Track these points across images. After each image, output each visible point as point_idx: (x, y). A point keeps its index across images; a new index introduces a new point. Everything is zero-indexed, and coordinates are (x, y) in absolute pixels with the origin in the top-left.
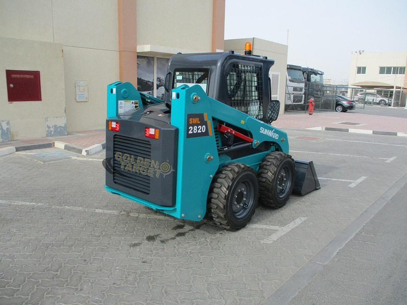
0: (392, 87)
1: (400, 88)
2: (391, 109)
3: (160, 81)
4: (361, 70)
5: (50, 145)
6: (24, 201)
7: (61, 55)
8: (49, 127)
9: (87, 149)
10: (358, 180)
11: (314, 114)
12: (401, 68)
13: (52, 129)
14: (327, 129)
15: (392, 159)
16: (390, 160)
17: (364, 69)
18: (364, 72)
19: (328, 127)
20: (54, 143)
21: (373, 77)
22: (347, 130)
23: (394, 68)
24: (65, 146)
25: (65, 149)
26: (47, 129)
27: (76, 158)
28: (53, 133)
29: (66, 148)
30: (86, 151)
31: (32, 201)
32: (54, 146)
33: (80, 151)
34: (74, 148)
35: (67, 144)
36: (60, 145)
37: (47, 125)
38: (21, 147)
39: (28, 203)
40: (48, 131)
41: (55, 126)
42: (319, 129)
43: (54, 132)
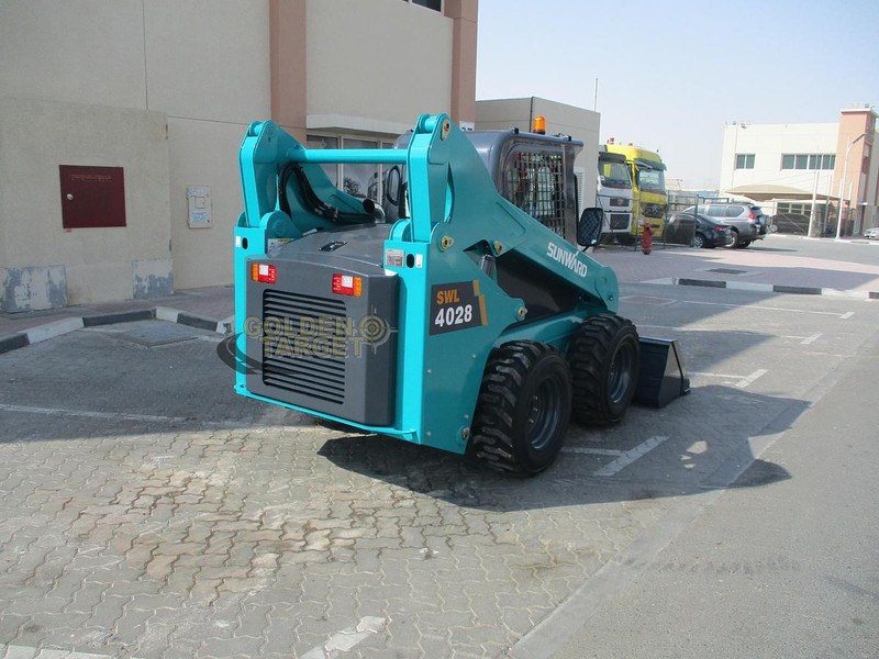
0: (810, 197)
1: (824, 198)
2: (807, 241)
3: (349, 186)
4: (745, 161)
5: (148, 315)
6: (143, 413)
7: (164, 136)
8: (140, 280)
9: (226, 322)
10: (750, 376)
11: (653, 252)
12: (827, 157)
13: (145, 283)
14: (683, 282)
15: (812, 339)
16: (807, 341)
17: (751, 157)
18: (751, 165)
19: (685, 278)
20: (155, 311)
21: (769, 175)
22: (723, 285)
23: (813, 156)
24: (180, 315)
25: (179, 321)
26: (136, 283)
27: (206, 338)
28: (146, 291)
29: (182, 319)
30: (226, 325)
31: (159, 413)
32: (155, 316)
33: (213, 326)
34: (199, 320)
35: (181, 312)
36: (169, 315)
37: (136, 276)
38: (93, 319)
39: (154, 418)
40: (137, 286)
41: (151, 277)
42: (668, 281)
43: (149, 289)
